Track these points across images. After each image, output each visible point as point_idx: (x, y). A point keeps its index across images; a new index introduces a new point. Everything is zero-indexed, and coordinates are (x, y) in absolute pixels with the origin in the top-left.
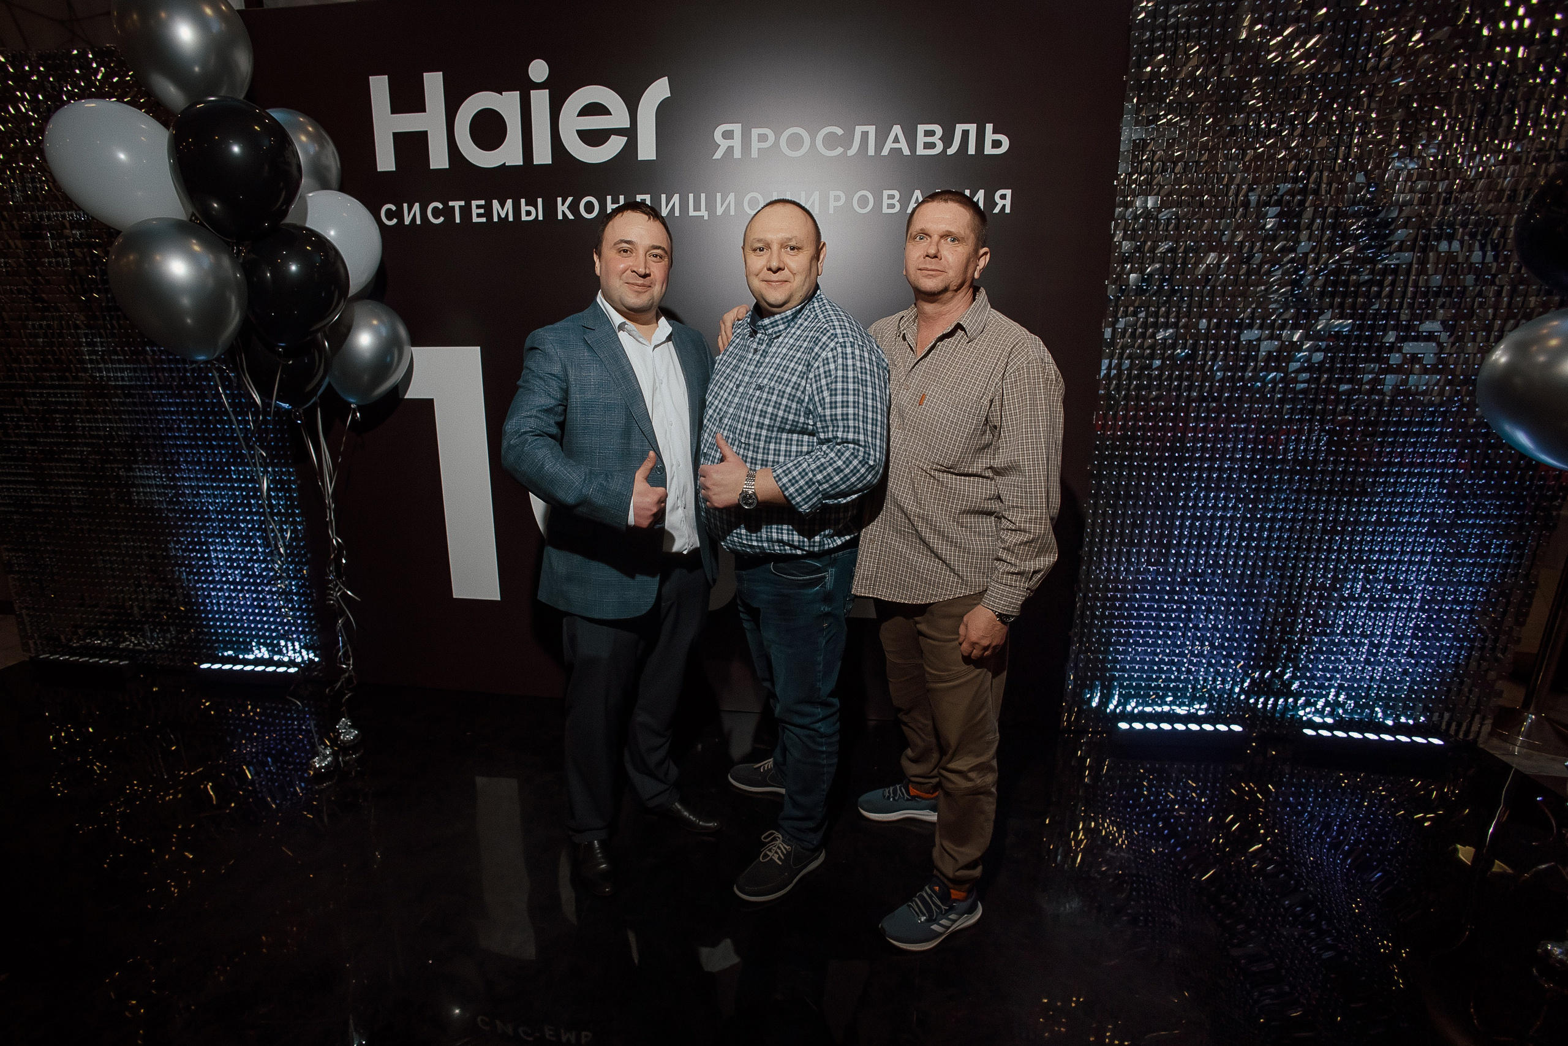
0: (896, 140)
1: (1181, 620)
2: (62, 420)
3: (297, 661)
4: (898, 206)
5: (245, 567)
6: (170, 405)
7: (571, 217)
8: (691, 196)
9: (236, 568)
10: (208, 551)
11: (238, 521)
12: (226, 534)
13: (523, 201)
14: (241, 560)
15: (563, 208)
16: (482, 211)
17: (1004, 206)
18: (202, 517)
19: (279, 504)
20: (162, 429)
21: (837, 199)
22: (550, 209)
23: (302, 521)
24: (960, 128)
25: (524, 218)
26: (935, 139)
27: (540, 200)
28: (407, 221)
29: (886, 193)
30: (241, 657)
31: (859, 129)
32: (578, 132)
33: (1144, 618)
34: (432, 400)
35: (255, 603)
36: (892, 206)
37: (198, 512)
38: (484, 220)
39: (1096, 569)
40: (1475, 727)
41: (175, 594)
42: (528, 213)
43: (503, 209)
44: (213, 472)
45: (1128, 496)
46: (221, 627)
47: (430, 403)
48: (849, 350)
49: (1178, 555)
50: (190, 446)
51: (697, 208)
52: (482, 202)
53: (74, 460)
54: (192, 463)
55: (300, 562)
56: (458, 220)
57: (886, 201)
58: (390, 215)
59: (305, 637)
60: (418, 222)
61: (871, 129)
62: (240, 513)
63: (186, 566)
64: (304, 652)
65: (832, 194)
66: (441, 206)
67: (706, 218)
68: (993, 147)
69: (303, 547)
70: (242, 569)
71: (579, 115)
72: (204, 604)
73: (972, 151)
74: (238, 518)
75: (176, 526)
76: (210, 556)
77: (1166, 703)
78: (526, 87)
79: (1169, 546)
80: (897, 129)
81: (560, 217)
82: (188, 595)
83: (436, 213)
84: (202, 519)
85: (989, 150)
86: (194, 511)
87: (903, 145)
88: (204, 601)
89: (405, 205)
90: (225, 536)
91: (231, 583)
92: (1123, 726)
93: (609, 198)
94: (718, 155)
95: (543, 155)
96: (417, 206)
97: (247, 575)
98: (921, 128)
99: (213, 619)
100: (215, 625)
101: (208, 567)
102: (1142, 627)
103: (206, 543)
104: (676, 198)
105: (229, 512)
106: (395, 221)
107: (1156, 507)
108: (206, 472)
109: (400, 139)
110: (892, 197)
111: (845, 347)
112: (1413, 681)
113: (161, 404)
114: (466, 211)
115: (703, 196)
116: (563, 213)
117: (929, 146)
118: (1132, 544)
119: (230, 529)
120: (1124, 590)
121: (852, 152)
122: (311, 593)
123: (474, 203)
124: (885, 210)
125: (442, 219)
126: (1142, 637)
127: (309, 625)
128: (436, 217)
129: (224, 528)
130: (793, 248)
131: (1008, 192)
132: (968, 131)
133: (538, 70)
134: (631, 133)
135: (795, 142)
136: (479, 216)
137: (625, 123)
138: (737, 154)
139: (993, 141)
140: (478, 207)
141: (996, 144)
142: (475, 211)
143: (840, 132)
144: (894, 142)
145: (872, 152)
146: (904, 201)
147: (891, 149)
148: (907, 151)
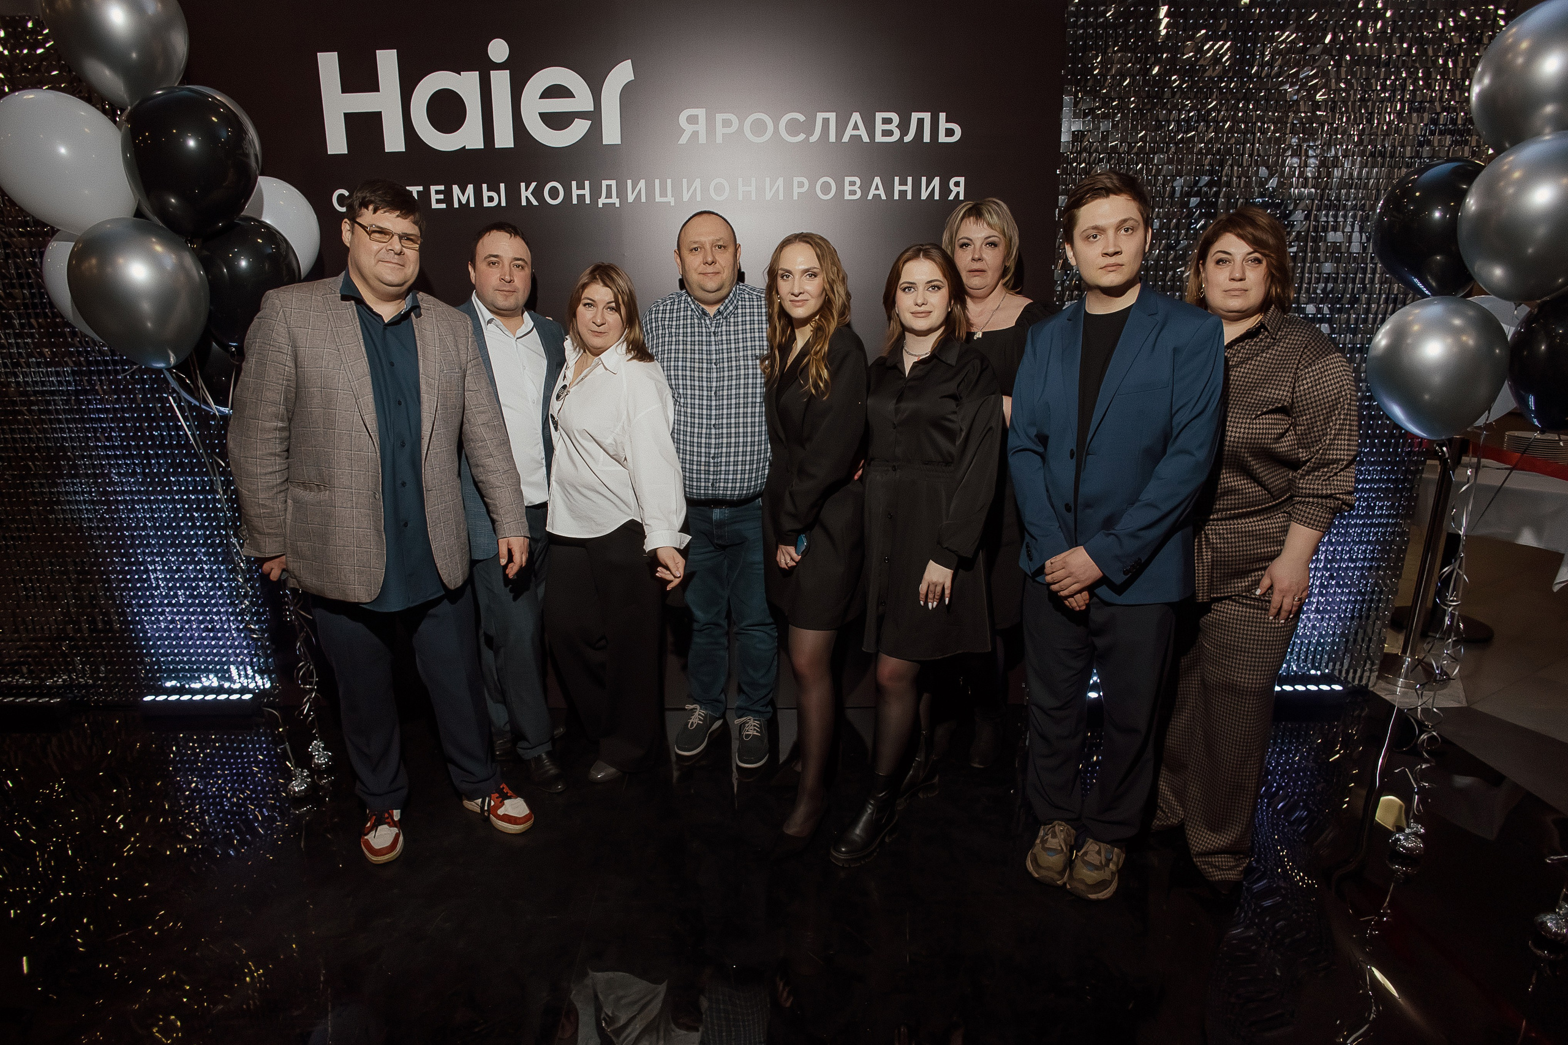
0: (856, 127)
3: (250, 686)
4: (859, 194)
5: (189, 587)
6: (97, 410)
7: (535, 203)
8: (657, 182)
9: (179, 589)
10: (146, 571)
11: (179, 537)
13: (484, 186)
14: (185, 579)
15: (526, 194)
16: (442, 197)
17: (958, 193)
20: (89, 439)
21: (801, 185)
22: (513, 195)
24: (915, 116)
25: (486, 204)
26: (893, 127)
27: (502, 186)
29: (847, 179)
30: (187, 686)
31: (821, 116)
32: (541, 115)
35: (202, 626)
36: (854, 193)
37: (134, 529)
38: (444, 206)
42: (491, 199)
43: (463, 195)
44: (150, 484)
46: (164, 654)
50: (123, 457)
51: (663, 193)
57: (847, 188)
59: (259, 660)
61: (832, 116)
64: (258, 678)
65: (796, 180)
67: (672, 204)
68: (946, 136)
70: (186, 589)
71: (541, 98)
73: (927, 138)
74: (180, 533)
75: (108, 546)
76: (149, 576)
78: (485, 67)
80: (856, 117)
81: (524, 203)
84: (139, 537)
85: (942, 138)
86: (129, 528)
87: (863, 132)
90: (165, 554)
91: (174, 605)
93: (574, 183)
94: (684, 140)
95: (504, 139)
97: (191, 596)
98: (879, 116)
104: (642, 184)
105: (169, 527)
109: (352, 119)
110: (853, 183)
113: (84, 410)
115: (669, 181)
116: (527, 199)
117: (887, 133)
121: (814, 138)
124: (848, 197)
129: (164, 545)
130: (720, 247)
131: (961, 180)
132: (923, 119)
133: (498, 50)
134: (595, 116)
135: (759, 128)
136: (438, 201)
137: (589, 107)
138: (702, 139)
139: (947, 130)
140: (437, 192)
141: (950, 133)
142: (434, 197)
143: (801, 118)
144: (854, 129)
145: (833, 139)
146: (865, 188)
147: (852, 136)
148: (866, 138)
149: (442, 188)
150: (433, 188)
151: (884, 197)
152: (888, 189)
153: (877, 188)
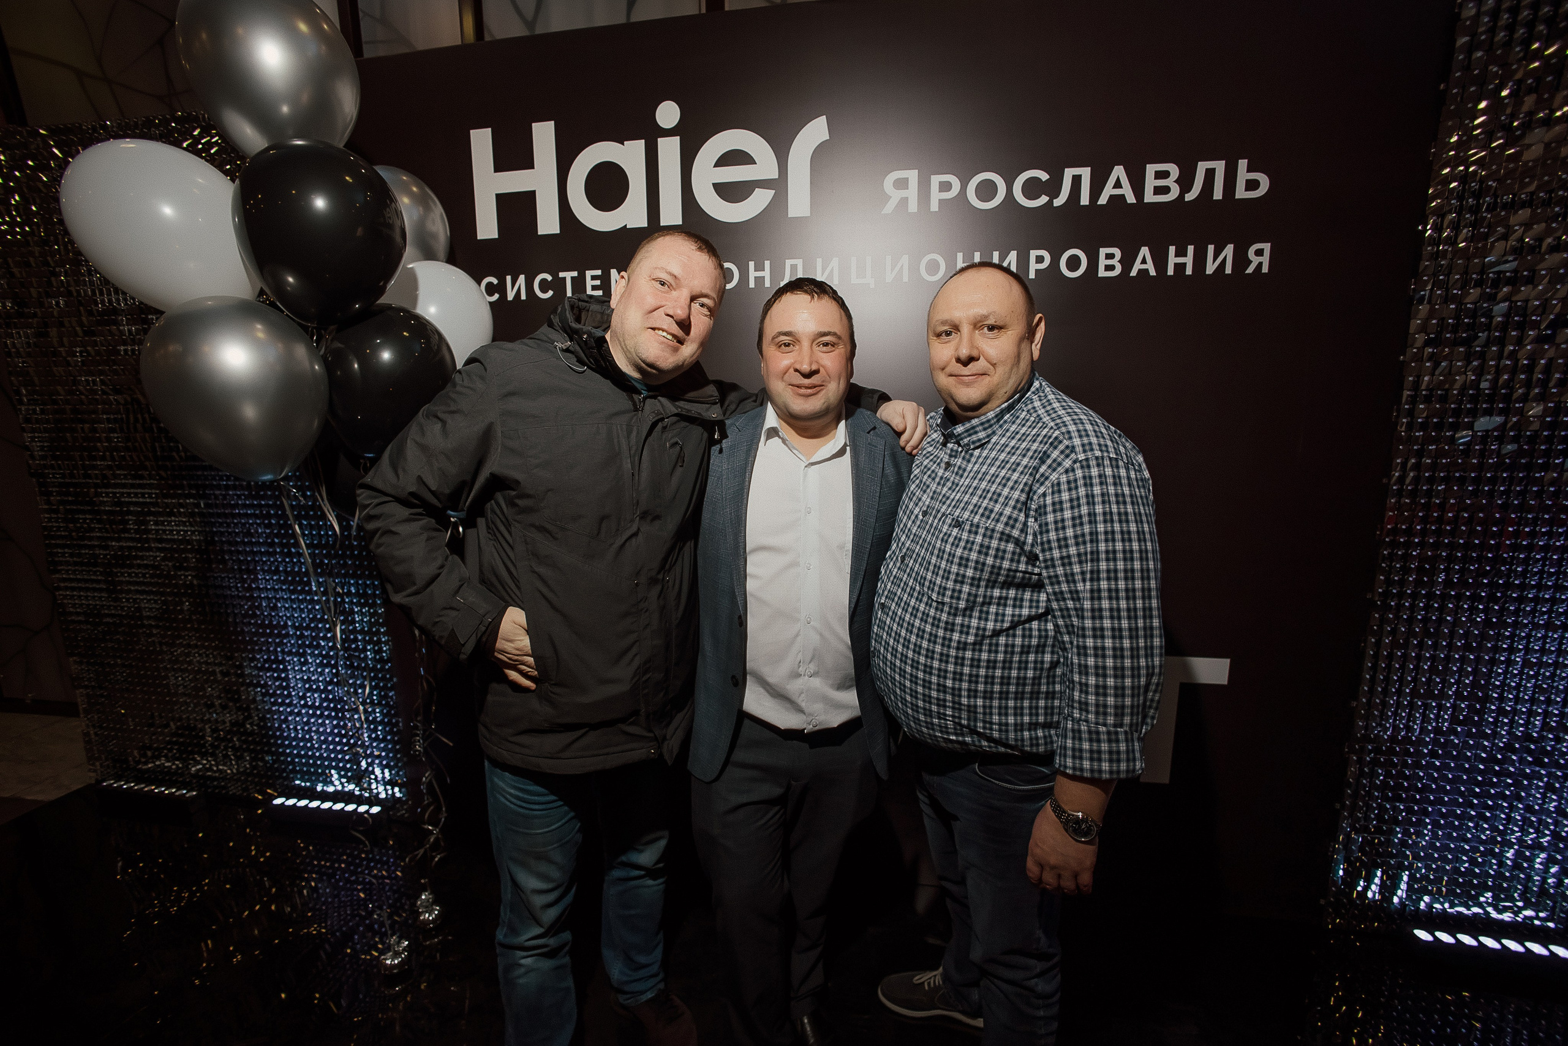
0: (1118, 185)
1: (1504, 798)
2: (135, 523)
3: (380, 796)
4: (1118, 269)
5: (325, 690)
6: (245, 506)
8: (853, 259)
9: (315, 691)
10: (285, 670)
11: (317, 638)
12: (305, 652)
14: (321, 681)
16: (598, 283)
17: (1260, 264)
18: (280, 632)
19: (362, 620)
20: (237, 534)
21: (1040, 260)
23: (388, 640)
24: (1202, 167)
26: (1170, 182)
28: (511, 296)
29: (1103, 252)
30: (319, 788)
31: (1070, 173)
32: (715, 186)
33: (1447, 793)
35: (336, 731)
36: (1110, 268)
37: (275, 627)
39: (1377, 725)
41: (250, 717)
45: (1426, 633)
46: (299, 755)
48: (1095, 472)
49: (1501, 712)
50: (267, 553)
51: (861, 274)
53: (146, 566)
54: (269, 571)
55: (385, 688)
57: (1103, 262)
58: (491, 289)
59: (390, 771)
60: (523, 297)
61: (1085, 173)
62: (320, 630)
63: (262, 686)
64: (389, 787)
65: (1033, 254)
66: (549, 278)
67: (872, 286)
68: (1246, 190)
69: (388, 671)
70: (322, 692)
71: (715, 166)
72: (280, 728)
73: (1218, 194)
74: (318, 635)
75: (251, 642)
76: (287, 676)
77: (1480, 905)
78: (652, 134)
79: (1487, 699)
80: (1119, 171)
82: (263, 719)
83: (544, 286)
84: (279, 635)
85: (1241, 193)
86: (271, 626)
87: (1127, 191)
88: (280, 726)
89: (509, 278)
90: (304, 654)
91: (310, 707)
92: (1422, 935)
93: (751, 264)
94: (889, 208)
95: (671, 214)
96: (522, 279)
97: (326, 699)
98: (1151, 169)
99: (290, 746)
100: (291, 753)
101: (285, 688)
102: (1444, 804)
103: (283, 661)
104: (834, 263)
105: (308, 628)
106: (497, 296)
107: (1467, 647)
108: (284, 582)
109: (504, 202)
110: (1110, 256)
111: (1089, 467)
113: (236, 506)
114: (579, 283)
115: (869, 259)
117: (1158, 191)
118: (1430, 695)
119: (309, 646)
120: (1419, 754)
121: (1058, 202)
124: (1102, 273)
125: (550, 293)
126: (1443, 816)
127: (394, 758)
128: (544, 291)
129: (304, 645)
130: (991, 328)
131: (1267, 247)
132: (1214, 170)
133: (668, 114)
134: (779, 185)
135: (987, 190)
136: (594, 288)
137: (774, 174)
138: (913, 205)
139: (1248, 181)
140: (594, 278)
141: (1252, 185)
142: (590, 283)
143: (1044, 176)
144: (1114, 188)
145: (1085, 200)
146: (1127, 262)
147: (1111, 197)
148: (1131, 199)
149: (599, 272)
150: (589, 274)
151: (1153, 273)
152: (1160, 261)
153: (1144, 261)
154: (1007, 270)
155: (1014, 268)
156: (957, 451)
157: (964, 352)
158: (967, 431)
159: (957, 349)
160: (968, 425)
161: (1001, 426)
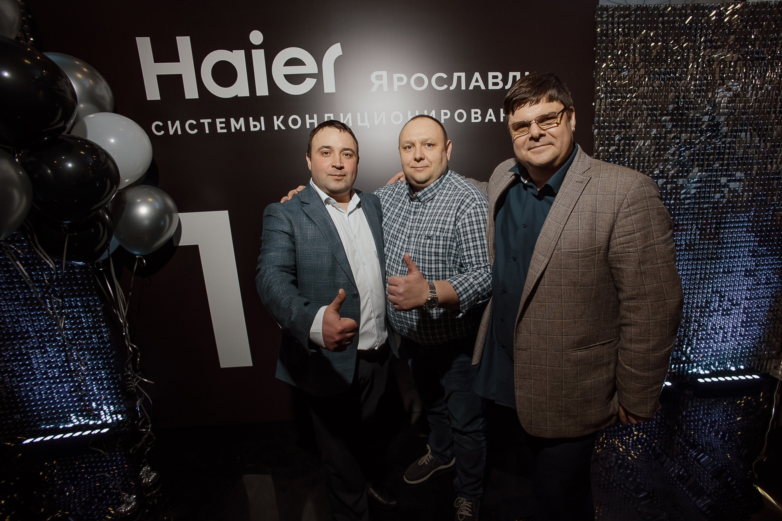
3: (108, 422)
4: (480, 119)
7: (283, 128)
8: (359, 114)
13: (251, 119)
15: (277, 123)
16: (224, 125)
19: (88, 321)
21: (446, 114)
22: (269, 123)
23: (107, 330)
24: (511, 74)
25: (252, 129)
26: (498, 81)
27: (262, 118)
28: (172, 132)
29: (473, 111)
30: (62, 428)
31: (456, 75)
32: (285, 76)
34: (197, 246)
36: (476, 118)
38: (225, 131)
40: (768, 367)
42: (255, 126)
43: (238, 124)
47: (196, 248)
51: (363, 121)
52: (224, 120)
55: (106, 358)
56: (207, 131)
57: (473, 116)
58: (158, 128)
59: (114, 406)
60: (180, 133)
61: (463, 75)
62: (56, 330)
64: (114, 416)
65: (443, 112)
66: (195, 123)
67: (368, 127)
69: (108, 348)
70: (60, 367)
71: (285, 65)
74: (54, 334)
76: (32, 362)
78: (248, 48)
80: (477, 75)
81: (276, 128)
83: (192, 127)
84: (23, 338)
87: (481, 84)
88: (28, 394)
89: (169, 122)
90: (43, 347)
91: (51, 378)
93: (307, 116)
94: (374, 89)
95: (262, 90)
96: (178, 123)
97: (64, 371)
98: (490, 74)
99: (37, 405)
100: (39, 409)
104: (349, 116)
106: (162, 132)
109: (162, 80)
110: (476, 113)
112: (743, 348)
114: (212, 126)
115: (366, 114)
116: (278, 125)
117: (494, 84)
121: (452, 88)
122: (117, 377)
123: (218, 121)
124: (473, 120)
125: (196, 131)
127: (117, 398)
128: (192, 129)
130: (429, 145)
132: (516, 76)
133: (256, 37)
134: (318, 76)
135: (420, 82)
136: (221, 128)
137: (316, 71)
138: (385, 88)
140: (221, 123)
142: (219, 126)
143: (445, 76)
144: (476, 82)
145: (463, 87)
146: (484, 115)
147: (475, 86)
148: (483, 87)
151: (494, 120)
152: (497, 116)
153: (490, 115)
154: (432, 118)
155: (434, 117)
156: (419, 205)
157: (418, 156)
158: (423, 194)
159: (414, 155)
160: (423, 192)
161: (438, 191)
